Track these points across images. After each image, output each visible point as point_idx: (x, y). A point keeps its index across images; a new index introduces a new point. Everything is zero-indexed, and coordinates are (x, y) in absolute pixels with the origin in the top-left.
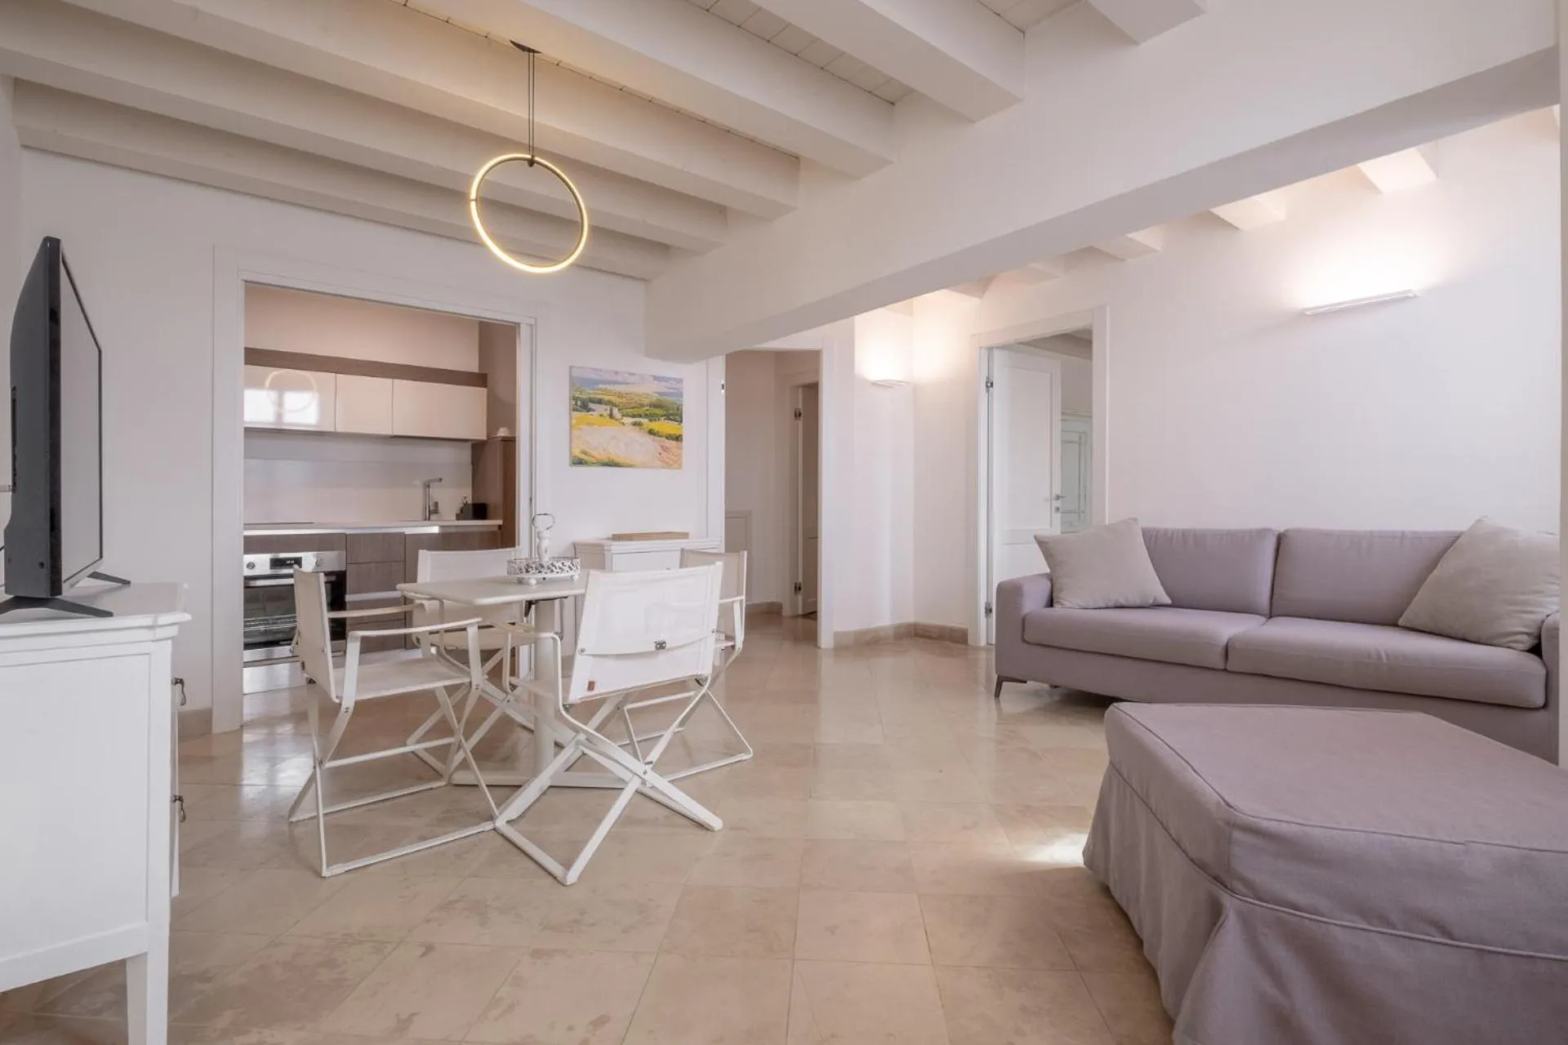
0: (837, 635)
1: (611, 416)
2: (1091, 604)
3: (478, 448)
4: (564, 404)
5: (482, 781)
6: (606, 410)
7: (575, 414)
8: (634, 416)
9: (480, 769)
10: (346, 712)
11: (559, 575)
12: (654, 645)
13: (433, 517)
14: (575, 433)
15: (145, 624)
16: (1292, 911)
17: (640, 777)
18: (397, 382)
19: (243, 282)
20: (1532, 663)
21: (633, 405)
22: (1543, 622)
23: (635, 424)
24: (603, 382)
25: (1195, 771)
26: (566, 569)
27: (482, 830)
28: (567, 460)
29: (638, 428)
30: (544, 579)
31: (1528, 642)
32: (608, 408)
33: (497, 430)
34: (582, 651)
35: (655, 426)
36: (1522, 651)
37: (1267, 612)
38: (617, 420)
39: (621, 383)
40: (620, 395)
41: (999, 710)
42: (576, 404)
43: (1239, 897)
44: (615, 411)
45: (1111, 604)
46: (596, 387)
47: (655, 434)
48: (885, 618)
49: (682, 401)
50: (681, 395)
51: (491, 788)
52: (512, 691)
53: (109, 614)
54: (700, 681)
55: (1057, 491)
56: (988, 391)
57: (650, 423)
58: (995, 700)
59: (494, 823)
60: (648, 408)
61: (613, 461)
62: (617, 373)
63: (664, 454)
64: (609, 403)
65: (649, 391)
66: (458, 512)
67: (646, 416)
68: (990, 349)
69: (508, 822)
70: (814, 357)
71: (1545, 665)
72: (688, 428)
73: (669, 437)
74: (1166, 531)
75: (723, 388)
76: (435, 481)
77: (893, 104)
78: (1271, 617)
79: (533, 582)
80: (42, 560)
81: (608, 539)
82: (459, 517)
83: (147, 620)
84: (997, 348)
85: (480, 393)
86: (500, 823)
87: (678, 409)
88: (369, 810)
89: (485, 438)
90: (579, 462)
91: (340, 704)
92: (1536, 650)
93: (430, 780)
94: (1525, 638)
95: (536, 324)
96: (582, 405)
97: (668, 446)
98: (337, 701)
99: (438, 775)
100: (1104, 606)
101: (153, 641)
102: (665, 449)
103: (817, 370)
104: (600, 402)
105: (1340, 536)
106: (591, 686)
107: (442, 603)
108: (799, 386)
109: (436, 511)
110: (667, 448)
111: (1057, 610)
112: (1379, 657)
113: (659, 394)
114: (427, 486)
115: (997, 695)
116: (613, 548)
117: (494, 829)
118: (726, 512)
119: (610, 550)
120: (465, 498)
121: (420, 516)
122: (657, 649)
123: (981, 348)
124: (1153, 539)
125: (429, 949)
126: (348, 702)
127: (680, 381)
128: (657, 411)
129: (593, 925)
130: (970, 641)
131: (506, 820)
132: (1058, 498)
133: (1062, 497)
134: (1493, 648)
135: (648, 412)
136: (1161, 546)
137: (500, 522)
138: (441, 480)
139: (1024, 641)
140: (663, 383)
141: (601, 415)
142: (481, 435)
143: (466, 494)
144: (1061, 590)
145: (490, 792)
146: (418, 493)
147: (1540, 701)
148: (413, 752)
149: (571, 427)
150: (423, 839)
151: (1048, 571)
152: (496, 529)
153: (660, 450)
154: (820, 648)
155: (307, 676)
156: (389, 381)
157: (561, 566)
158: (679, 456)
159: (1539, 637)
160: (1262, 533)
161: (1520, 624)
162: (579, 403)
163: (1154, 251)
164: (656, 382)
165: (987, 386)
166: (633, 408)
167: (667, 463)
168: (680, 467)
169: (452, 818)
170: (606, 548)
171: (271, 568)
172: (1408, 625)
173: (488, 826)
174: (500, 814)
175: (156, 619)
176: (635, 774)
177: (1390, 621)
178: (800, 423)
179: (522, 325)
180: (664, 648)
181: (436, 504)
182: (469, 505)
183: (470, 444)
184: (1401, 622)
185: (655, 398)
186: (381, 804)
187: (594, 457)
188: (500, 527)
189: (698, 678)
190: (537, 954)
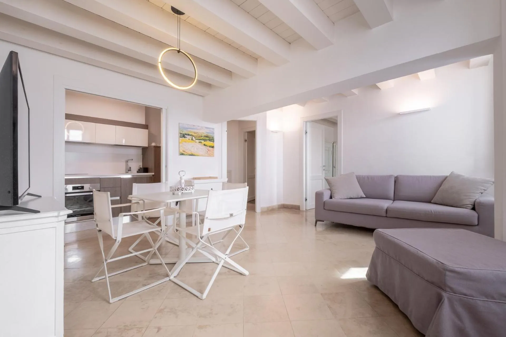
0: (262, 208)
1: (192, 139)
2: (343, 198)
3: (144, 150)
4: (177, 135)
5: (163, 261)
6: (190, 138)
7: (181, 138)
8: (199, 140)
9: (162, 258)
10: (118, 242)
11: (189, 191)
12: (229, 215)
13: (129, 172)
14: (181, 145)
15: (55, 215)
16: (465, 296)
17: (224, 260)
18: (117, 126)
19: (65, 89)
20: (473, 212)
21: (198, 136)
22: (475, 201)
23: (200, 142)
24: (190, 129)
25: (421, 252)
26: (191, 189)
27: (166, 280)
28: (178, 153)
29: (200, 143)
30: (182, 193)
31: (471, 207)
32: (191, 137)
33: (151, 143)
34: (207, 218)
35: (206, 143)
36: (470, 209)
37: (393, 199)
38: (194, 141)
39: (195, 129)
40: (195, 133)
41: (316, 230)
42: (181, 135)
43: (448, 293)
44: (193, 138)
45: (349, 198)
46: (187, 130)
47: (206, 146)
48: (275, 203)
49: (214, 135)
50: (214, 133)
51: (167, 265)
52: (177, 232)
53: (38, 212)
54: (241, 226)
55: (324, 164)
56: (306, 135)
57: (204, 142)
58: (315, 227)
59: (170, 278)
60: (203, 137)
61: (193, 154)
62: (194, 126)
63: (209, 152)
64: (191, 135)
65: (203, 132)
66: (138, 170)
67: (203, 140)
68: (306, 122)
69: (174, 277)
70: (254, 123)
71: (477, 213)
72: (216, 144)
73: (210, 147)
74: (362, 176)
75: (226, 131)
76: (130, 160)
77: (290, 43)
78: (394, 200)
79: (180, 194)
80: (9, 190)
81: (191, 179)
82: (138, 172)
83: (56, 214)
84: (308, 122)
85: (146, 131)
86: (172, 278)
87: (213, 138)
88: (121, 275)
89: (147, 146)
90: (182, 154)
91: (116, 240)
92: (474, 209)
93: (141, 263)
94: (470, 205)
95: (168, 109)
96: (183, 136)
97: (210, 149)
98: (115, 238)
99: (144, 261)
100: (346, 198)
101: (57, 222)
102: (209, 150)
103: (255, 126)
104: (189, 135)
105: (413, 177)
106: (209, 230)
107: (144, 201)
108: (246, 132)
109: (130, 170)
110: (210, 150)
111: (333, 200)
112: (431, 211)
113: (207, 132)
114: (127, 162)
115: (316, 226)
116: (195, 182)
117: (170, 280)
118: (227, 170)
119: (194, 183)
120: (140, 166)
121: (124, 172)
122: (230, 216)
123: (304, 121)
124: (359, 178)
125: (159, 329)
126: (119, 239)
127: (213, 129)
128: (206, 138)
129: (217, 314)
130: (301, 209)
131: (173, 277)
132: (324, 166)
133: (325, 166)
134: (462, 209)
135: (203, 139)
136: (362, 181)
137: (153, 174)
138: (132, 160)
139: (325, 209)
140: (208, 130)
141: (189, 139)
142: (146, 145)
143: (140, 164)
144: (334, 193)
145: (166, 265)
146: (124, 164)
147: (477, 224)
148: (135, 255)
149: (179, 143)
150: (145, 285)
151: (329, 188)
152: (152, 176)
153: (207, 151)
154: (256, 212)
155: (99, 229)
156: (115, 126)
157: (189, 188)
158: (213, 153)
159: (474, 205)
160: (390, 176)
161: (469, 202)
162: (182, 135)
163: (356, 94)
164: (206, 129)
165: (305, 133)
166: (199, 137)
167: (210, 155)
168: (214, 156)
169: (154, 276)
170: (192, 182)
171: (73, 190)
172: (435, 202)
173: (167, 279)
174: (171, 274)
175: (59, 213)
176: (223, 259)
177: (429, 201)
178: (246, 143)
179: (163, 109)
180: (232, 216)
181: (130, 168)
182: (141, 168)
183: (141, 148)
184: (432, 202)
185: (205, 134)
186: (125, 273)
187: (186, 153)
188: (153, 175)
189: (240, 225)
190: (200, 327)
